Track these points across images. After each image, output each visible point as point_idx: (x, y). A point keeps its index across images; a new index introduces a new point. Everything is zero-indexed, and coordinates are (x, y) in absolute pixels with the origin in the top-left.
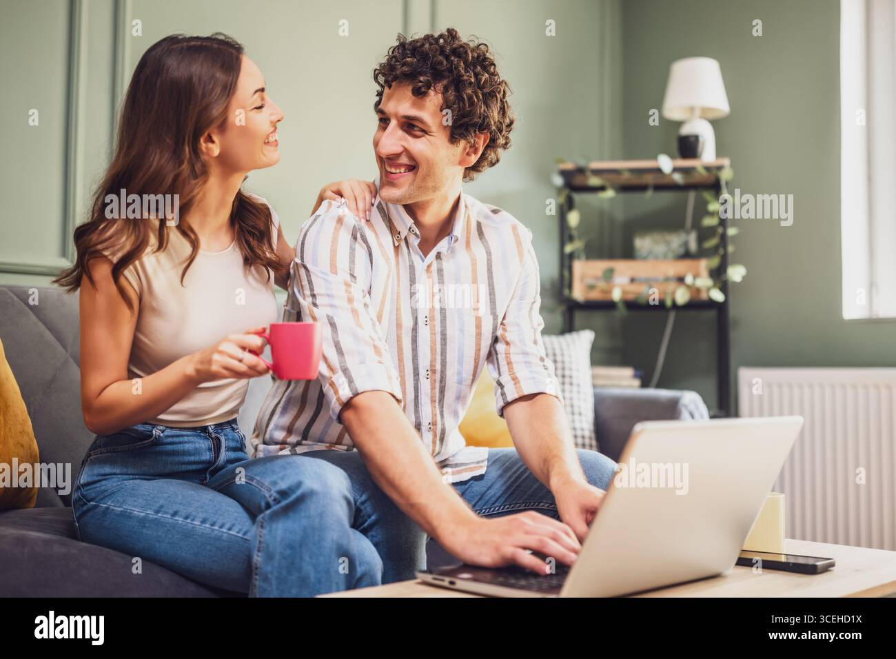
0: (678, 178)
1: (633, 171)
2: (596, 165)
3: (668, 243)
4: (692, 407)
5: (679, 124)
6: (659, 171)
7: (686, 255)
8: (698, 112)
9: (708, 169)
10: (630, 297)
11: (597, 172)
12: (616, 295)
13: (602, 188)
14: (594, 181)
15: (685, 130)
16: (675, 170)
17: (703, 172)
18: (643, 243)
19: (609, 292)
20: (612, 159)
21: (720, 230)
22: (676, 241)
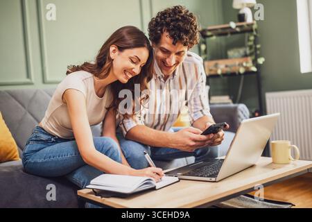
0: (238, 29)
1: (222, 29)
2: (210, 28)
3: (239, 52)
4: (242, 109)
5: (239, 10)
6: (230, 28)
7: (246, 56)
8: (245, 5)
9: (248, 25)
10: (224, 72)
11: (210, 30)
12: (219, 72)
13: (211, 36)
14: (209, 33)
15: (241, 12)
16: (237, 27)
17: (246, 26)
18: (230, 53)
19: (216, 71)
20: (216, 25)
21: (254, 46)
22: (242, 51)
